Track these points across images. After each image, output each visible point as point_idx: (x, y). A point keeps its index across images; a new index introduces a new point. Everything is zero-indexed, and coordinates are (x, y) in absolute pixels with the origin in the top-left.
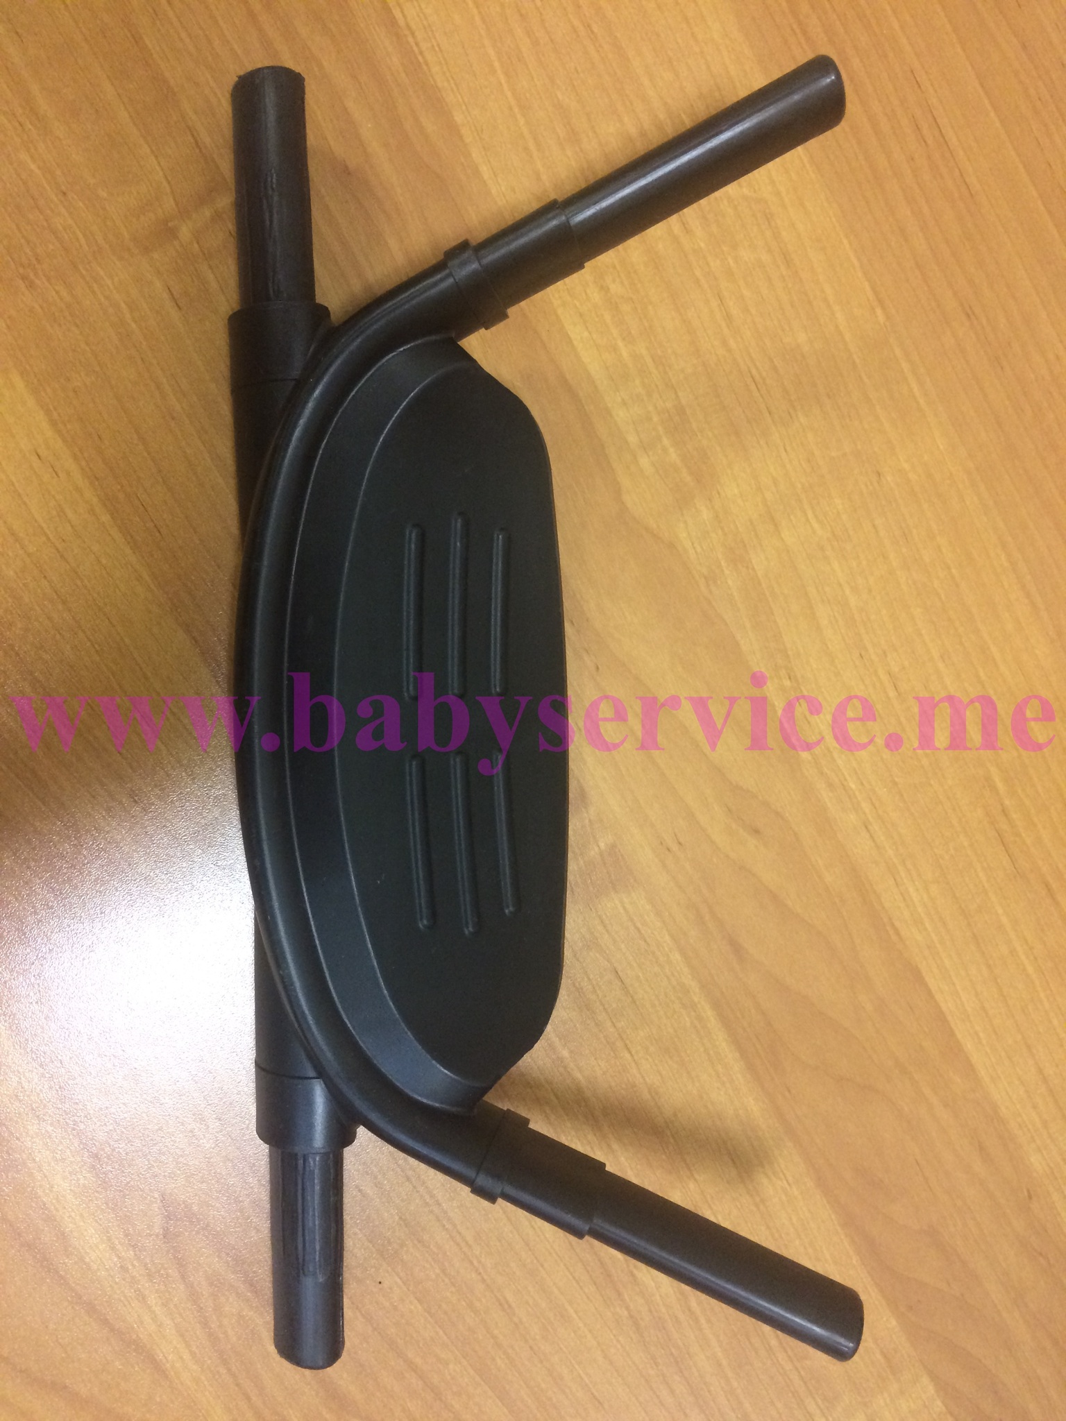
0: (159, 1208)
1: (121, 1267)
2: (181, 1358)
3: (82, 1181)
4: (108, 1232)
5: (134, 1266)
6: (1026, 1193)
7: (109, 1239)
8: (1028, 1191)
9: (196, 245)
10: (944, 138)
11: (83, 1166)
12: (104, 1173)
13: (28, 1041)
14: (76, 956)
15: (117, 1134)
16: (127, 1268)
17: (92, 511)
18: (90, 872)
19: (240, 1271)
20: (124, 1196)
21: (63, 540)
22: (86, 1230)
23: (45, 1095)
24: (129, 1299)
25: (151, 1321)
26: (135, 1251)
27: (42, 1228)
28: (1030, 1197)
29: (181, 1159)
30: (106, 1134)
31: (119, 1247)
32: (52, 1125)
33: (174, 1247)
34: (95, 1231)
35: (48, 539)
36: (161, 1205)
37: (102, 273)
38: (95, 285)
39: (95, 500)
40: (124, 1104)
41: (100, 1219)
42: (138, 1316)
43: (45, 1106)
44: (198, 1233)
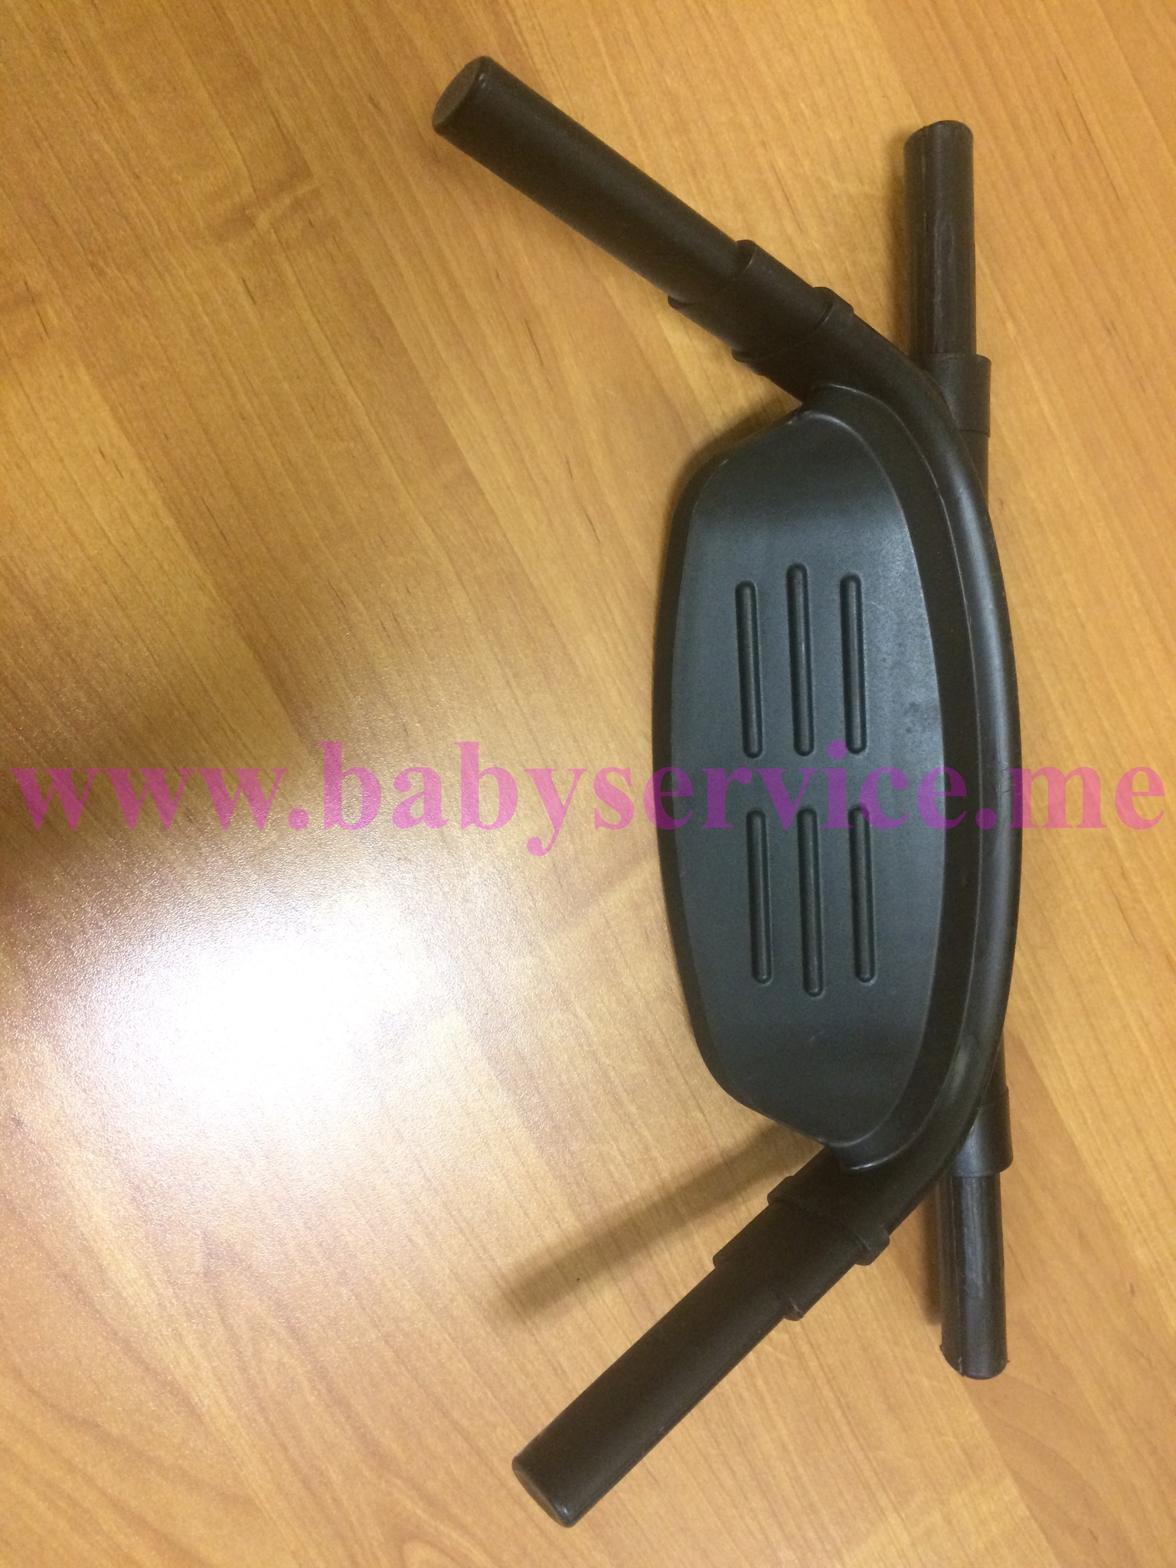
0: (200, 1246)
1: (160, 1304)
2: (217, 1403)
3: (122, 1213)
4: (147, 1267)
5: (171, 1303)
6: (1129, 1288)
7: (148, 1275)
8: (1132, 1286)
9: (274, 236)
10: (1090, 134)
11: (123, 1197)
12: (145, 1206)
13: (72, 1065)
14: (125, 979)
15: (161, 1166)
16: (166, 1305)
17: (156, 515)
18: (141, 892)
19: (283, 1316)
20: (165, 1231)
21: (125, 544)
22: (124, 1264)
23: (87, 1121)
24: (166, 1338)
25: (187, 1362)
26: (174, 1289)
27: (79, 1259)
28: (1133, 1292)
29: (225, 1196)
30: (149, 1165)
31: (158, 1283)
32: (93, 1152)
33: (214, 1287)
34: (134, 1264)
35: (110, 542)
36: (203, 1242)
37: (173, 261)
38: (167, 275)
39: (159, 503)
40: (168, 1135)
41: (140, 1253)
42: (175, 1357)
43: (87, 1133)
44: (240, 1273)
